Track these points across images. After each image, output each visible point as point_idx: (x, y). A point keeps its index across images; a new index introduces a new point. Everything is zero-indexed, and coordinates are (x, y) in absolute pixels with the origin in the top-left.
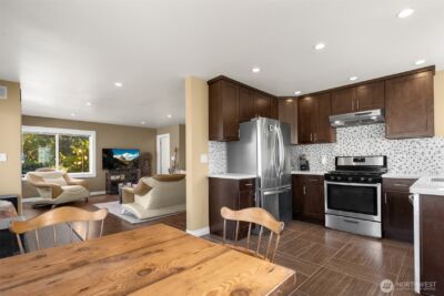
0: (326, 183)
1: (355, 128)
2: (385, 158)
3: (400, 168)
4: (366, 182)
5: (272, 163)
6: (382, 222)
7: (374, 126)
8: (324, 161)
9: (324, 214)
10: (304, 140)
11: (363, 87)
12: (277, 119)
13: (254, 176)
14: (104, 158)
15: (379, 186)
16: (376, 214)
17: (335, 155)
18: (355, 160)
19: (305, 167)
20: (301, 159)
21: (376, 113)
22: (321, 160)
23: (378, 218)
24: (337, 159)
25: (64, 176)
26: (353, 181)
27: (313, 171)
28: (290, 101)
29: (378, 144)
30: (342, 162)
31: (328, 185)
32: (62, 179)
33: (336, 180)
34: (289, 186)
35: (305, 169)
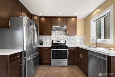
1: (57, 31)
5: (30, 42)
7: (62, 31)
15: (67, 49)
16: (66, 59)
17: (52, 39)
18: (58, 41)
19: (41, 44)
20: (40, 41)
21: (65, 27)
22: (47, 42)
24: (52, 41)
27: (45, 45)
30: (54, 42)
33: (55, 48)
35: (42, 45)
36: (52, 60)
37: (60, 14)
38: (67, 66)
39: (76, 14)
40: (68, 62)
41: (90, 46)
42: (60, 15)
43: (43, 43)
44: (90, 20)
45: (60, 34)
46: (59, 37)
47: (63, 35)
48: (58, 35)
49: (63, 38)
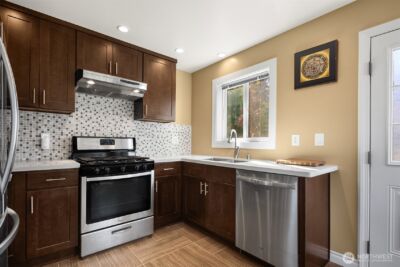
0: (85, 180)
2: (134, 139)
15: (152, 173)
16: (149, 208)
23: (151, 210)
36: (85, 227)
37: (124, 29)
38: (150, 236)
39: (180, 51)
40: (155, 219)
41: (216, 157)
42: (123, 32)
44: (214, 81)
45: (110, 110)
46: (104, 123)
47: (125, 119)
48: (103, 117)
49: (122, 129)
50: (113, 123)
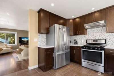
0: (82, 49)
2: (106, 40)
3: (112, 44)
4: (98, 50)
6: (104, 67)
7: (101, 28)
8: (83, 41)
9: (81, 61)
10: (76, 34)
11: (97, 13)
12: (66, 26)
13: (53, 47)
14: (19, 40)
15: (103, 52)
16: (102, 63)
17: (86, 39)
18: (94, 41)
20: (75, 40)
21: (102, 22)
22: (81, 41)
23: (103, 65)
24: (87, 40)
25: (6, 45)
26: (92, 49)
28: (71, 20)
29: (103, 35)
31: (83, 50)
32: (5, 46)
33: (86, 49)
34: (69, 50)
35: (76, 44)
36: (83, 60)
43: (78, 43)
45: (98, 31)
46: (96, 35)
47: (103, 33)
48: (95, 34)
49: (102, 37)
50: (99, 35)
